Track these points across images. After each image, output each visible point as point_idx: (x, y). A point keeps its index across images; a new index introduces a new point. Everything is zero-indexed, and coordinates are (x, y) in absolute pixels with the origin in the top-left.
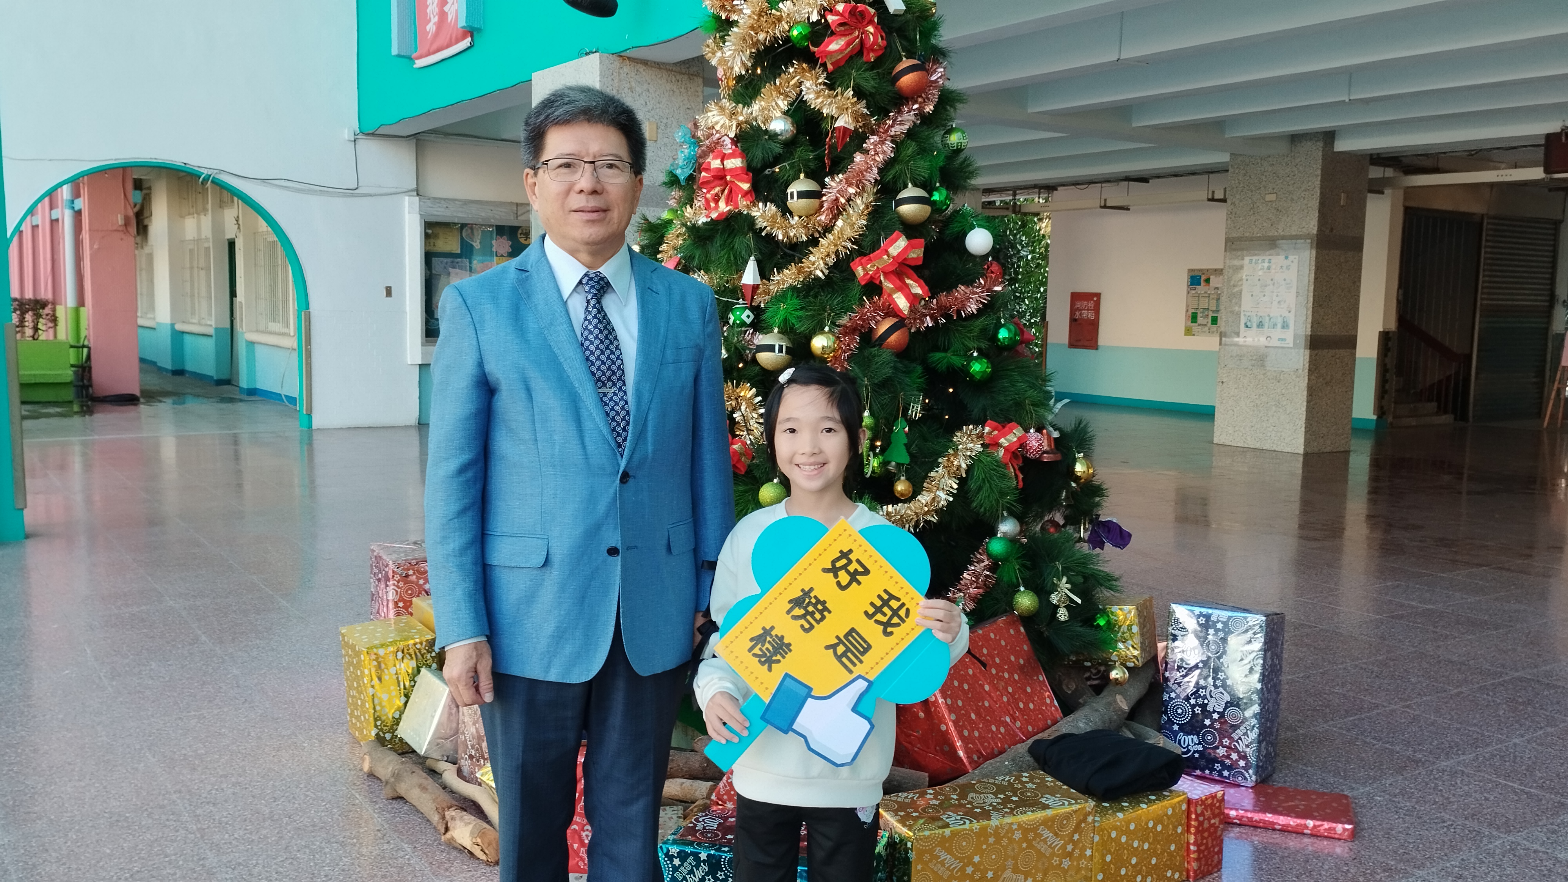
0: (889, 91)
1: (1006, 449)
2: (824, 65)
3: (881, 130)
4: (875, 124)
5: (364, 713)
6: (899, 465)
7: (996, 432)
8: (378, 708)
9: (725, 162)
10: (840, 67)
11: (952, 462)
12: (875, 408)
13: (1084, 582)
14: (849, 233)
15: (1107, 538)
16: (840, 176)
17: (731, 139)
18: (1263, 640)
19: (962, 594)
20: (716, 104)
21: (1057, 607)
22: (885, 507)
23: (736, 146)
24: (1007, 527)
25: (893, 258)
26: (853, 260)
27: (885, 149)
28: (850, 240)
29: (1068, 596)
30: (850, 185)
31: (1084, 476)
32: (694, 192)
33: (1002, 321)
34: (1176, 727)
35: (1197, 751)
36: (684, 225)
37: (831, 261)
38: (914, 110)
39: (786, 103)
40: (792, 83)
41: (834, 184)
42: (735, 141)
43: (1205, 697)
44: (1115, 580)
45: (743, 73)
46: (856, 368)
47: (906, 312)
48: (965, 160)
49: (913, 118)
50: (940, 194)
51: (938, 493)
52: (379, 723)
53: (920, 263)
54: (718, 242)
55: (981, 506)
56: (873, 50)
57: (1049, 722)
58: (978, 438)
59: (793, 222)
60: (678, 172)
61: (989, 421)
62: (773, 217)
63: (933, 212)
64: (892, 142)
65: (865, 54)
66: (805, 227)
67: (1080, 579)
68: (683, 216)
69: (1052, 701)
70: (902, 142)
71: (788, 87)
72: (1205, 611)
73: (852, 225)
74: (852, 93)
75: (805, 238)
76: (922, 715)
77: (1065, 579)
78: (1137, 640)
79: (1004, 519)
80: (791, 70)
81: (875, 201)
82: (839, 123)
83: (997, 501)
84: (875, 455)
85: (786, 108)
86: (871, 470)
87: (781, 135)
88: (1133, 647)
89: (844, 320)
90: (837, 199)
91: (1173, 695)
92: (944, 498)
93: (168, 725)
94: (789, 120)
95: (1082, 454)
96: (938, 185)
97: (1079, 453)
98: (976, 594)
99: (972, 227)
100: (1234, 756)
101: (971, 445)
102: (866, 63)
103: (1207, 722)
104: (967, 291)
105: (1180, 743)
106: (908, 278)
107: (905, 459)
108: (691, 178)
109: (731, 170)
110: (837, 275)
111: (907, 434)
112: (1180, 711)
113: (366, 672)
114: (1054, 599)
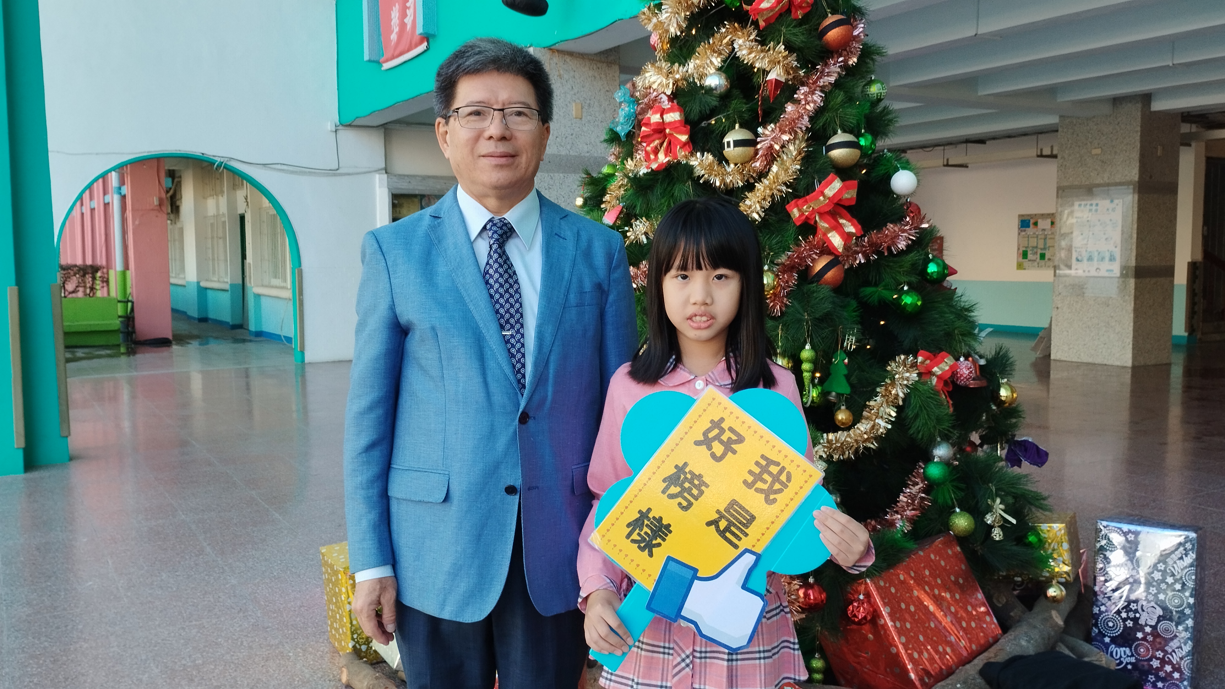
0: (817, 45)
1: (939, 377)
2: (755, 23)
3: (811, 81)
4: (803, 77)
5: (342, 626)
6: (839, 395)
7: (928, 362)
8: (354, 622)
9: (665, 117)
10: (770, 24)
11: (890, 391)
12: (815, 340)
13: (1016, 501)
14: (783, 177)
15: (1024, 457)
16: (772, 125)
17: (668, 96)
18: (1194, 556)
19: (899, 516)
20: (653, 64)
21: (991, 527)
22: (825, 435)
23: (673, 102)
24: (941, 451)
25: (829, 198)
26: (788, 203)
27: (815, 98)
28: (785, 184)
29: (1002, 517)
30: (783, 132)
31: (1008, 400)
32: (633, 146)
33: (930, 256)
34: (1107, 640)
35: (1130, 663)
36: (626, 176)
37: (767, 205)
38: (839, 63)
39: (719, 60)
40: (725, 41)
41: (767, 132)
42: (673, 97)
43: (1136, 611)
44: (1044, 499)
45: (679, 33)
46: (795, 303)
47: (840, 250)
48: (885, 108)
49: (839, 70)
50: (866, 140)
51: (877, 421)
52: (355, 636)
53: (854, 203)
54: (658, 190)
55: (919, 432)
56: (800, 7)
57: (991, 640)
58: (912, 367)
59: (729, 170)
60: (618, 129)
61: (921, 351)
62: (710, 165)
63: (861, 157)
64: (822, 91)
65: (793, 10)
66: (741, 173)
67: (1010, 500)
68: (625, 168)
69: (992, 619)
70: (830, 92)
71: (721, 46)
72: (1133, 528)
73: (786, 170)
74: (783, 47)
75: (741, 184)
76: (871, 636)
77: (998, 500)
78: (1066, 556)
79: (939, 444)
80: (723, 30)
81: (806, 147)
82: (772, 76)
83: (935, 427)
84: (814, 386)
85: (720, 65)
86: (810, 399)
87: (716, 89)
88: (1064, 563)
89: (783, 259)
90: (771, 147)
91: (1103, 608)
92: (883, 426)
93: (172, 634)
94: (723, 76)
95: (1006, 380)
96: (863, 131)
97: (1002, 379)
98: (913, 516)
99: (896, 170)
100: (1168, 668)
101: (908, 375)
102: (795, 20)
103: (1140, 635)
104: (896, 229)
105: (1112, 655)
106: (842, 218)
107: (845, 389)
108: (630, 135)
109: (670, 123)
110: (773, 219)
111: (845, 365)
112: (1111, 624)
113: (344, 590)
114: (989, 519)
